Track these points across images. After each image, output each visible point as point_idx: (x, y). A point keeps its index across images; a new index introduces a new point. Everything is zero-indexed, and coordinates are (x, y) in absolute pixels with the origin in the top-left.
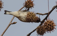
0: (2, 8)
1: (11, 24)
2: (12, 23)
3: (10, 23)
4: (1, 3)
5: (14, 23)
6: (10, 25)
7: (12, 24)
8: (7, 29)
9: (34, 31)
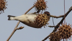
0: (5, 8)
2: (17, 28)
3: (15, 28)
4: (4, 2)
5: (21, 28)
6: (15, 30)
7: (18, 29)
9: (46, 39)
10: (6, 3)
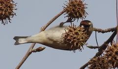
0: (13, 15)
1: (32, 51)
2: (34, 49)
3: (29, 50)
4: (11, 4)
5: (39, 50)
6: (30, 53)
7: (34, 51)
8: (23, 62)
10: (14, 6)
